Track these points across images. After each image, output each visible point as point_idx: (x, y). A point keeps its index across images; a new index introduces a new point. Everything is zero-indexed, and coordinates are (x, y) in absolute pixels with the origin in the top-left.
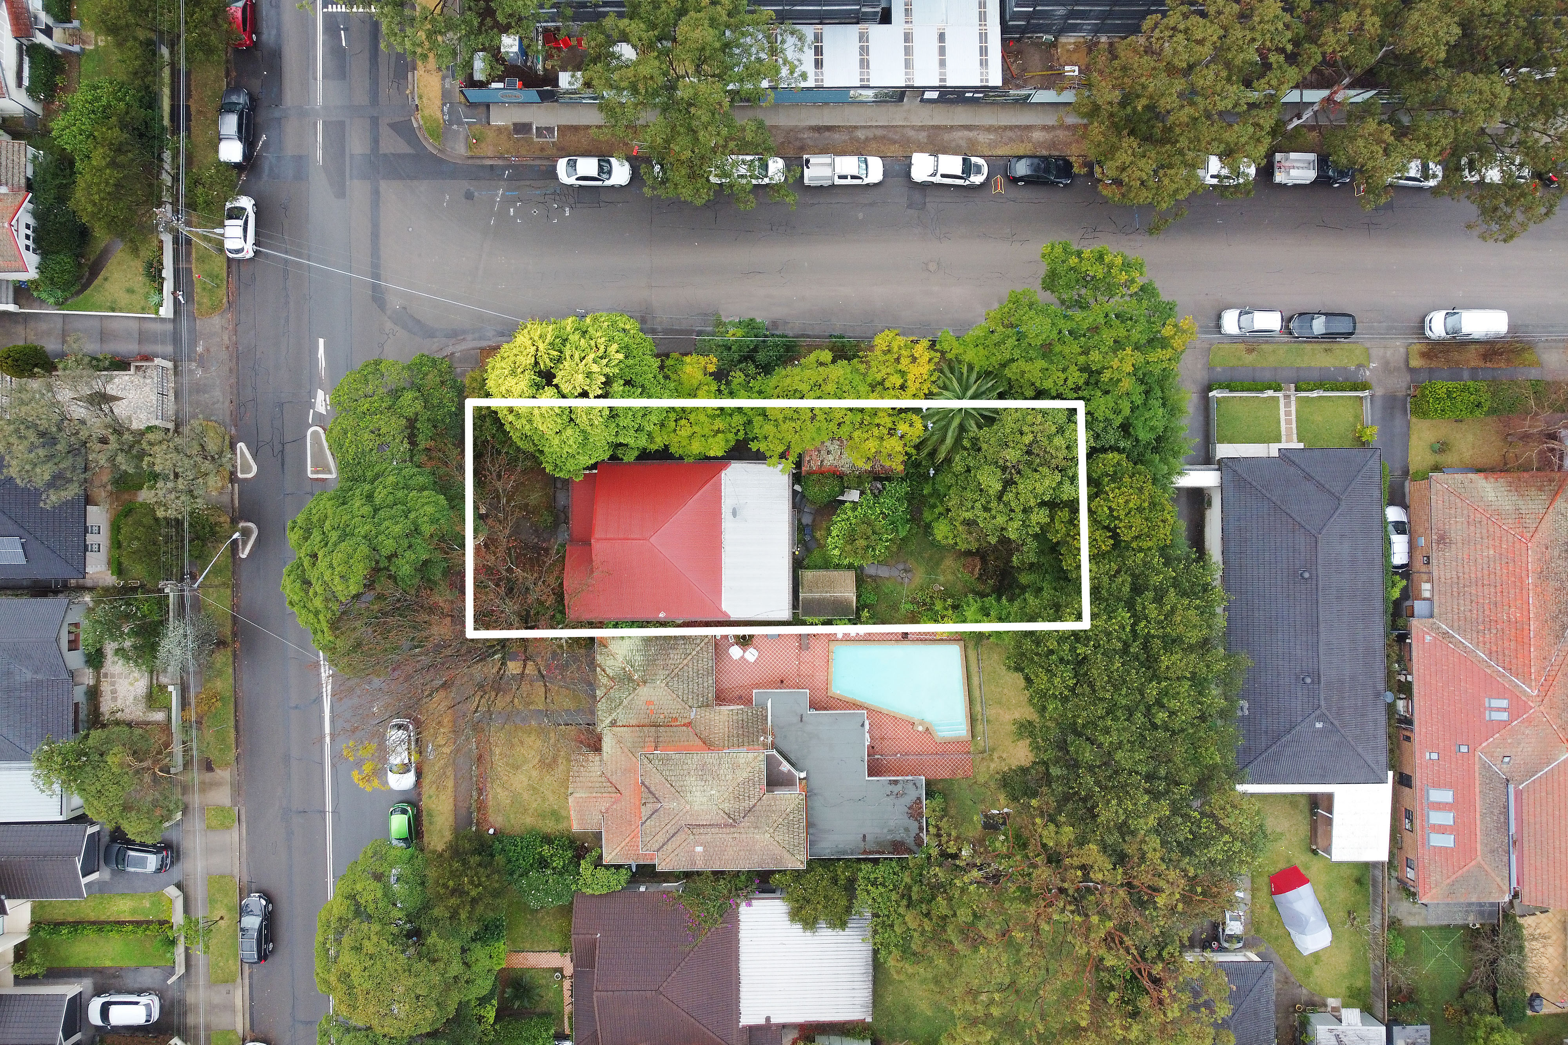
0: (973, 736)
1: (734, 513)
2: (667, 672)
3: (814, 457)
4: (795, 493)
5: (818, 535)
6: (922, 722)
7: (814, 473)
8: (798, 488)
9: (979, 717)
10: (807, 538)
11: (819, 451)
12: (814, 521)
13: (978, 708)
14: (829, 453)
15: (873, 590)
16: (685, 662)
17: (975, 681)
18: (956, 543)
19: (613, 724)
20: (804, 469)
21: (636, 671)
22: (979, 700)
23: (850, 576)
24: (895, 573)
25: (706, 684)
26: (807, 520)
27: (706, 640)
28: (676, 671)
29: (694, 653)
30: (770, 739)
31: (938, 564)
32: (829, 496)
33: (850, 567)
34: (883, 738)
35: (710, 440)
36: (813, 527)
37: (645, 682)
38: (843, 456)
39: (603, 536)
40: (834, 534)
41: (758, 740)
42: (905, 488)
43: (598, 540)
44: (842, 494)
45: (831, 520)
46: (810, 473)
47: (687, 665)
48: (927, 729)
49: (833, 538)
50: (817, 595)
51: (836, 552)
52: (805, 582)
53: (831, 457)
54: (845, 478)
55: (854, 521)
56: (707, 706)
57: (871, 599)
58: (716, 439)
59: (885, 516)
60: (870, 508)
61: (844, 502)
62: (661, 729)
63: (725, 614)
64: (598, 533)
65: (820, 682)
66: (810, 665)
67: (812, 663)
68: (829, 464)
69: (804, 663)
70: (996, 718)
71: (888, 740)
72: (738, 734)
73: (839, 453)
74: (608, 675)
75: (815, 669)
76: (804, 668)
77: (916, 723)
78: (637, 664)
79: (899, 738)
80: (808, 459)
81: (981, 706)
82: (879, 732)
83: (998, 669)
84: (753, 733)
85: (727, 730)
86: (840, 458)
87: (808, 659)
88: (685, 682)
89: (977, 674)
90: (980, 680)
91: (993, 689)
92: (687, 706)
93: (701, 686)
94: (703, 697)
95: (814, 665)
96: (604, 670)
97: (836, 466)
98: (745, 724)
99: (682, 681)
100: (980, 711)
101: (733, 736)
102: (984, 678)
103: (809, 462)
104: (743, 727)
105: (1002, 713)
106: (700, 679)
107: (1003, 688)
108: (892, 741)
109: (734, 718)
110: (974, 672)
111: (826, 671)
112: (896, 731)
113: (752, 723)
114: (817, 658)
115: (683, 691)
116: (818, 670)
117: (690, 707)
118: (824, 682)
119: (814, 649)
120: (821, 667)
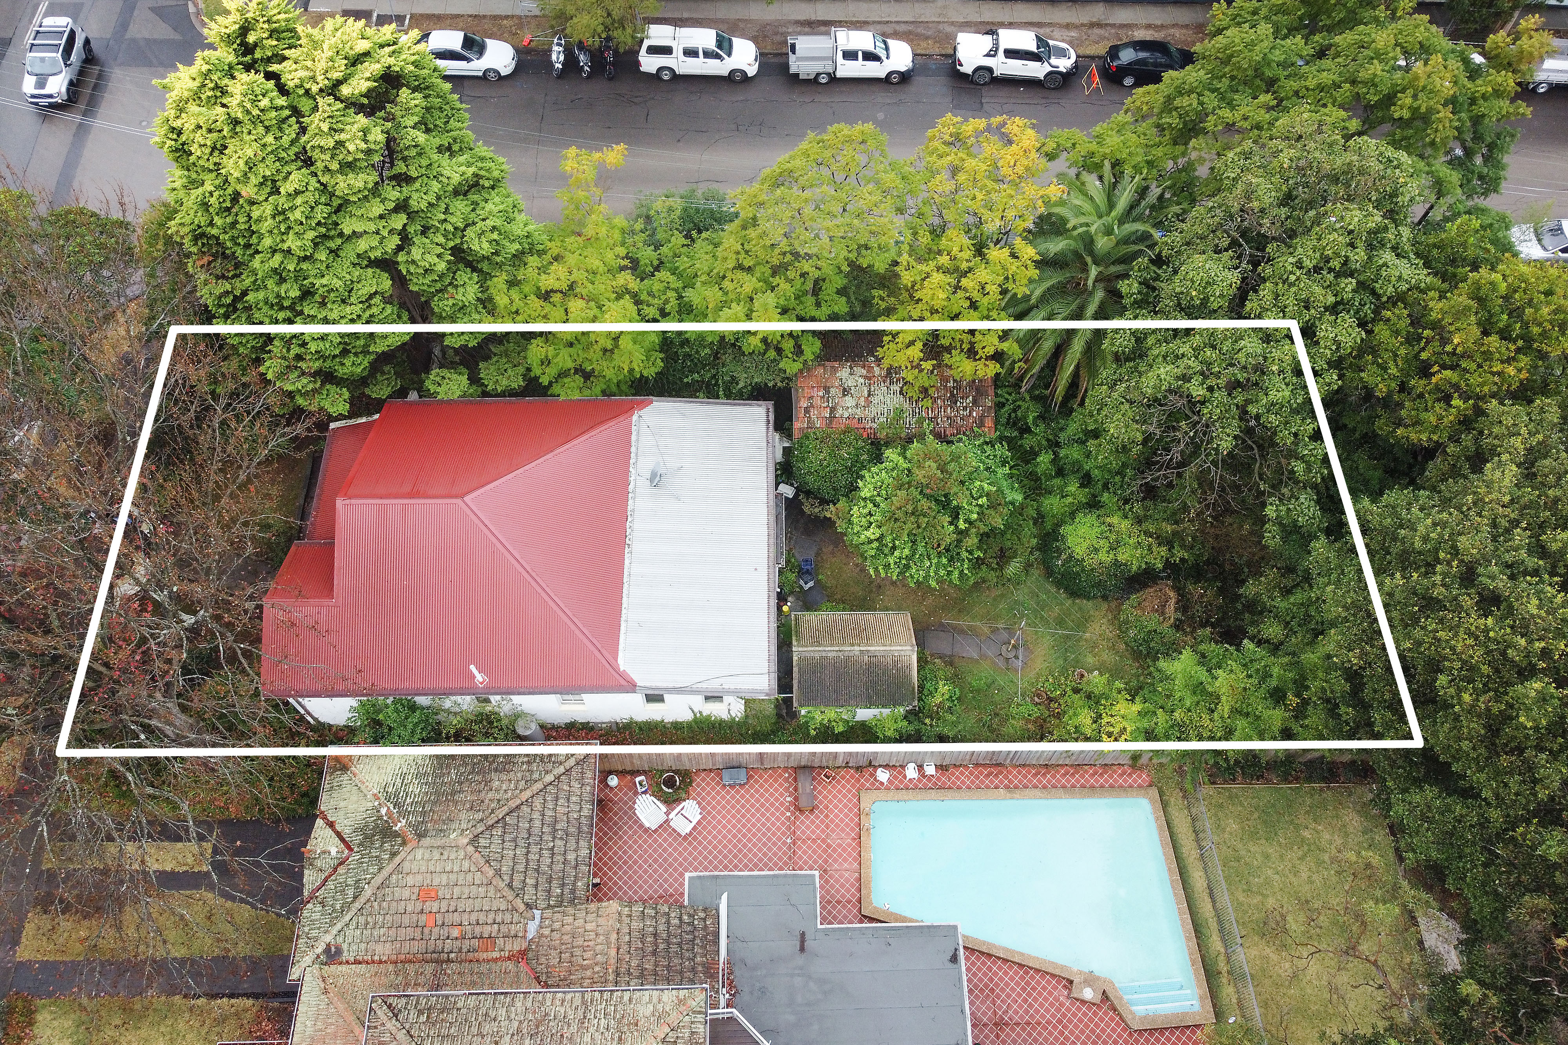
0: (1219, 1014)
1: (655, 481)
3: (817, 401)
6: (1090, 979)
7: (818, 432)
9: (1223, 966)
11: (827, 389)
12: (818, 554)
13: (1216, 944)
14: (846, 392)
16: (526, 795)
19: (332, 955)
20: (797, 426)
21: (404, 814)
22: (1213, 924)
23: (902, 620)
24: (991, 650)
25: (571, 856)
27: (581, 758)
28: (500, 814)
30: (724, 996)
34: (1000, 1024)
37: (421, 836)
38: (875, 400)
47: (529, 804)
48: (1106, 997)
50: (832, 651)
52: (805, 631)
53: (849, 401)
63: (625, 677)
65: (842, 886)
66: (819, 846)
67: (824, 841)
68: (846, 415)
69: (804, 842)
70: (1263, 970)
71: (1013, 1030)
72: (644, 970)
73: (866, 393)
74: (339, 834)
75: (830, 856)
76: (805, 852)
77: (1076, 980)
78: (408, 801)
79: (1039, 1023)
80: (804, 404)
81: (1223, 940)
82: (989, 1008)
83: (1243, 853)
84: (681, 972)
85: (613, 952)
86: (868, 403)
87: (813, 832)
88: (521, 843)
89: (1199, 865)
90: (1208, 877)
91: (1241, 899)
92: (519, 901)
93: (560, 858)
94: (563, 885)
95: (829, 846)
96: (331, 825)
97: (860, 420)
98: (662, 946)
99: (515, 840)
100: (1223, 950)
101: (630, 974)
102: (1219, 872)
103: (807, 411)
104: (654, 953)
105: (1274, 957)
106: (559, 843)
107: (1265, 896)
108: (1024, 1029)
109: (635, 925)
110: (1191, 859)
111: (855, 859)
112: (1031, 1006)
113: (679, 944)
114: (833, 831)
115: (515, 864)
116: (835, 861)
117: (528, 906)
118: (852, 885)
119: (827, 816)
120: (844, 850)
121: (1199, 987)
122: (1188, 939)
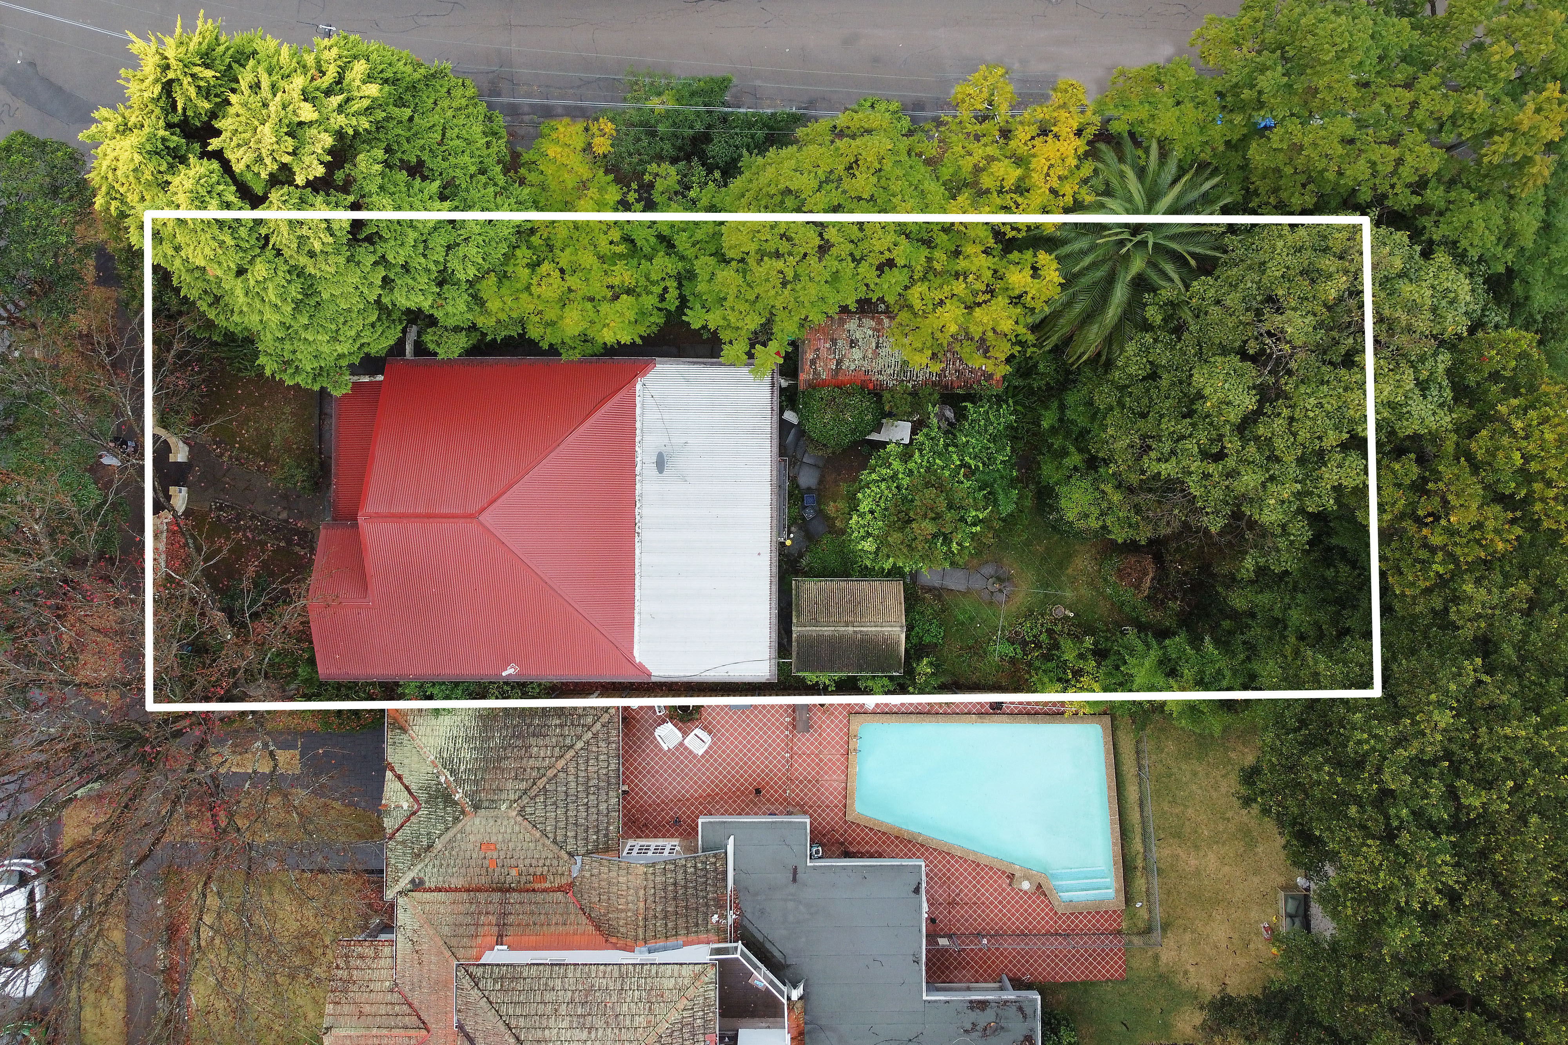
0: (1129, 900)
1: (661, 464)
2: (523, 785)
3: (824, 353)
4: (784, 427)
5: (831, 509)
6: (1029, 874)
7: (824, 384)
8: (790, 416)
9: (1140, 863)
10: (809, 514)
11: (834, 342)
12: (821, 482)
13: (1137, 845)
14: (853, 343)
15: (936, 615)
16: (561, 763)
17: (1132, 793)
18: (1104, 527)
19: (417, 885)
20: (803, 377)
21: (459, 782)
22: (1138, 829)
23: (895, 590)
24: (977, 583)
25: (603, 807)
26: (807, 479)
27: (605, 718)
28: (541, 783)
29: (579, 745)
30: (731, 917)
31: (1062, 565)
32: (853, 432)
33: (895, 573)
34: (952, 903)
35: (605, 308)
36: (820, 493)
37: (477, 807)
38: (883, 352)
39: (383, 510)
40: (864, 507)
41: (706, 920)
42: (1006, 416)
43: (371, 517)
44: (878, 428)
45: (856, 479)
46: (815, 386)
47: (564, 770)
48: (1039, 886)
49: (862, 515)
50: (827, 630)
51: (868, 545)
52: (804, 604)
53: (856, 354)
54: (887, 396)
55: (906, 482)
56: (607, 850)
57: (933, 634)
58: (618, 305)
59: (971, 472)
60: (940, 455)
61: (884, 445)
62: (514, 897)
63: (641, 668)
64: (372, 505)
65: (831, 793)
66: (813, 761)
67: (817, 756)
68: (853, 367)
69: (800, 756)
70: (1172, 865)
71: (962, 908)
72: (667, 912)
73: (874, 345)
74: (407, 788)
75: (821, 769)
76: (800, 765)
77: (1017, 875)
78: (462, 768)
79: (983, 903)
80: (810, 356)
81: (1144, 842)
82: (945, 891)
83: (1175, 770)
84: (697, 909)
85: (642, 905)
86: (876, 355)
87: (808, 748)
88: (561, 804)
89: (1136, 780)
90: (1141, 792)
91: (1166, 808)
92: (563, 852)
93: (594, 810)
94: (597, 833)
95: (821, 760)
96: (399, 778)
97: (867, 372)
98: (680, 892)
99: (555, 803)
100: (1142, 850)
101: (655, 917)
102: (1149, 787)
103: (813, 362)
104: (675, 898)
105: (1183, 856)
106: (591, 797)
107: (1186, 807)
108: (971, 908)
109: (658, 880)
110: (1129, 776)
111: (843, 772)
112: (979, 890)
113: (695, 888)
114: (825, 747)
115: (557, 822)
116: (826, 773)
117: (571, 855)
118: (840, 793)
119: (820, 735)
120: (834, 764)
121: (1117, 881)
122: (1114, 844)
